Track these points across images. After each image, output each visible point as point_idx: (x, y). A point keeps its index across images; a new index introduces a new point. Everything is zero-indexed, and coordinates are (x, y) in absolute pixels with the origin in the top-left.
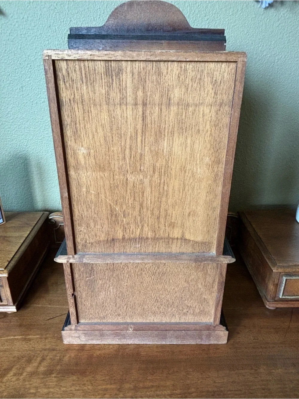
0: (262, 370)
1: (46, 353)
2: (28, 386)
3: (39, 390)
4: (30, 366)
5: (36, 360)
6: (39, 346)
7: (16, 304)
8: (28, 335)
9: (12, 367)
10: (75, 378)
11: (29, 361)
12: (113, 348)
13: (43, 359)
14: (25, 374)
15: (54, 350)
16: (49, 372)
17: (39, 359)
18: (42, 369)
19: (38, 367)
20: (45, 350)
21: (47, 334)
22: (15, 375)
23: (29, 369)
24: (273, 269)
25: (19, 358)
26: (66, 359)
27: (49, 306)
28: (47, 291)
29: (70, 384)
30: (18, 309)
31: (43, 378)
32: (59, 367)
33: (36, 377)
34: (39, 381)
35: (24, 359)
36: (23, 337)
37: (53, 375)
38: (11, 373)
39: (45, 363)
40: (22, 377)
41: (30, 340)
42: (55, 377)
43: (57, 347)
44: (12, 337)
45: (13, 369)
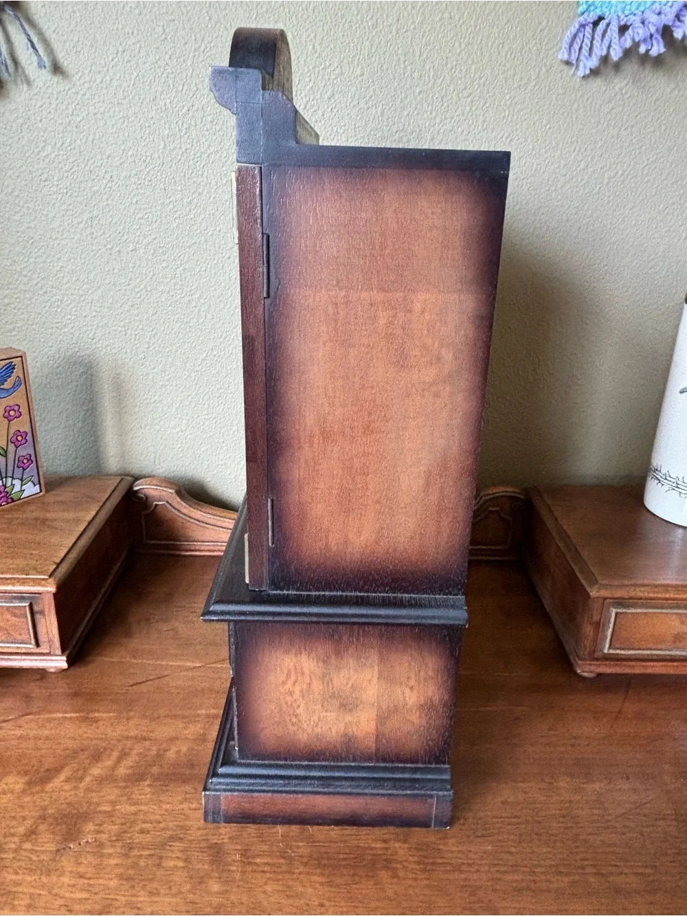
0: (562, 784)
1: (129, 744)
2: (95, 800)
3: (118, 807)
4: (99, 765)
5: (110, 755)
6: (119, 731)
7: (67, 653)
8: (92, 711)
9: (62, 767)
10: (188, 788)
11: (97, 757)
13: (124, 755)
14: (88, 779)
15: (145, 739)
16: (137, 777)
17: (115, 754)
18: (122, 771)
19: (114, 768)
20: (127, 738)
21: (130, 710)
22: (67, 780)
23: (96, 771)
24: (589, 589)
25: (75, 753)
26: (171, 755)
27: (135, 661)
28: (128, 634)
29: (179, 798)
30: (71, 662)
31: (125, 788)
32: (155, 770)
33: (112, 785)
34: (116, 791)
35: (86, 753)
36: (82, 714)
37: (148, 782)
38: (62, 777)
39: (129, 762)
40: (83, 784)
41: (96, 721)
42: (148, 785)
43: (151, 734)
44: (61, 715)
45: (66, 769)
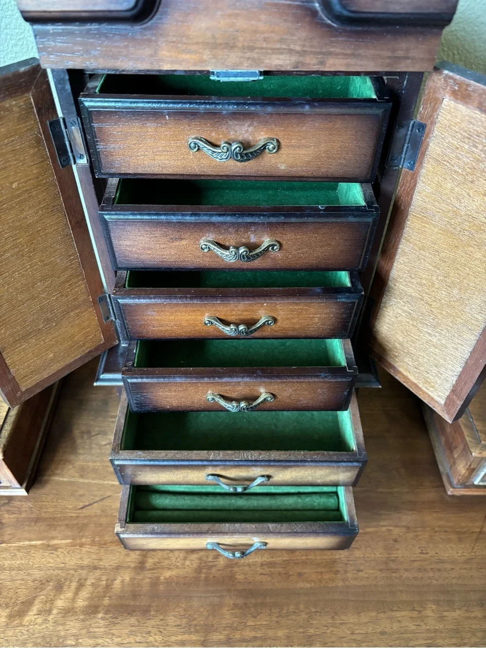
1: (84, 573)
2: (63, 633)
3: (80, 641)
4: (62, 597)
5: (69, 586)
6: (72, 561)
8: (53, 538)
9: (34, 598)
10: (133, 620)
11: (59, 588)
12: (191, 566)
13: (81, 586)
14: (55, 611)
15: (95, 568)
16: (92, 610)
17: (74, 585)
18: (81, 603)
19: (74, 599)
20: (82, 568)
21: (83, 537)
22: (40, 613)
23: (60, 603)
24: (472, 450)
25: (42, 584)
26: (117, 584)
27: (81, 480)
29: (127, 631)
30: (27, 490)
31: (83, 620)
32: (106, 601)
33: (73, 618)
34: (78, 625)
35: (51, 584)
36: (44, 542)
37: (100, 615)
38: (35, 609)
39: (85, 593)
40: (51, 617)
41: (55, 548)
42: (102, 618)
43: (101, 563)
44: (27, 543)
45: (36, 602)
